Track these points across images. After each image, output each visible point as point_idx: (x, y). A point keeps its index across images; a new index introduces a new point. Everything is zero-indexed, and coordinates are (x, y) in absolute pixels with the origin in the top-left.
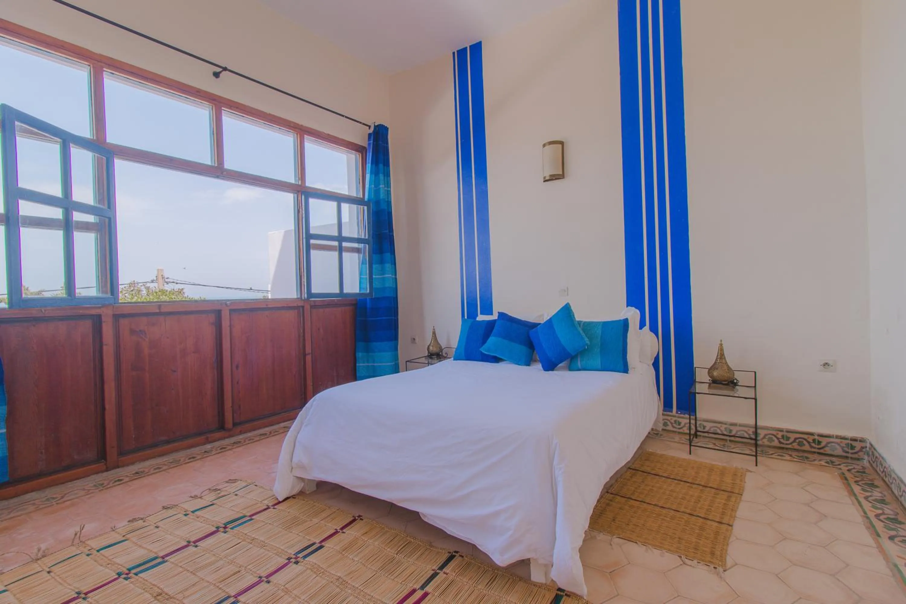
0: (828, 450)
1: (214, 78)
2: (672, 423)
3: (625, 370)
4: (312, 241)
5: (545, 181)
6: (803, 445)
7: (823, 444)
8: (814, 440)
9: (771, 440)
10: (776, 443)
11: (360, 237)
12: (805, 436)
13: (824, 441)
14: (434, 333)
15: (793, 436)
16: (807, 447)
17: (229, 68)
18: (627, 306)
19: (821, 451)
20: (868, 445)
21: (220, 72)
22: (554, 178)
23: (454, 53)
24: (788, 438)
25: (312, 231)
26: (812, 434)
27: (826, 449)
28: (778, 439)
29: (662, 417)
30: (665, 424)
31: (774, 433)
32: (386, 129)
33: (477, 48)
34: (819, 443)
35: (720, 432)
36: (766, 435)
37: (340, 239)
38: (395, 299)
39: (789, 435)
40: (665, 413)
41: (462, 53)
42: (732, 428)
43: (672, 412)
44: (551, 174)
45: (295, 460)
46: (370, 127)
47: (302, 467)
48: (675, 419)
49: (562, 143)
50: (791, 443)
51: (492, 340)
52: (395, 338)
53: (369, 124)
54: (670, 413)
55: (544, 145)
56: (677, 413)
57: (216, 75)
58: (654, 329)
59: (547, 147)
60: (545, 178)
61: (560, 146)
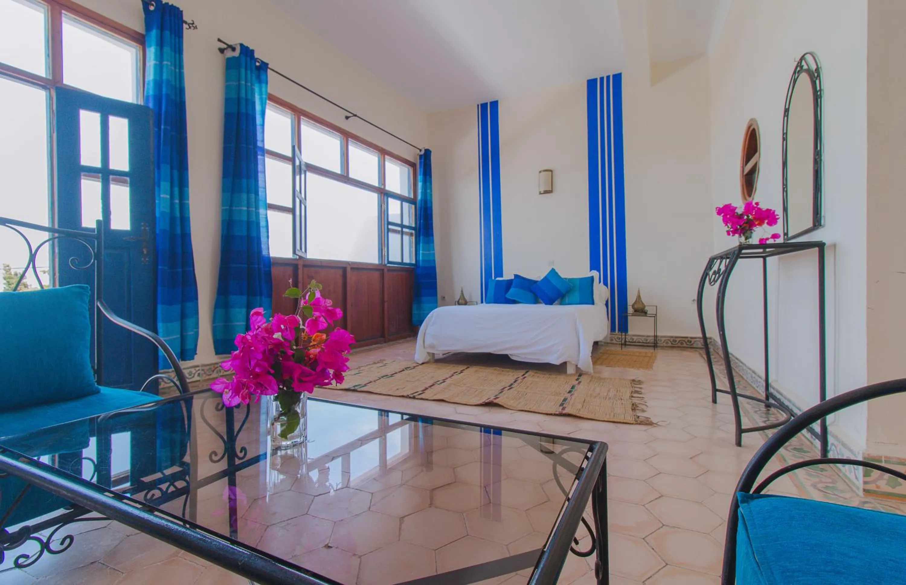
0: (695, 346)
1: (345, 120)
2: (615, 339)
3: (593, 303)
4: (390, 227)
5: (540, 193)
6: (682, 344)
7: (692, 342)
8: (688, 341)
9: (667, 343)
10: (670, 344)
11: (410, 225)
12: (684, 339)
13: (693, 340)
14: (462, 291)
15: (678, 340)
16: (685, 345)
17: (358, 115)
18: (591, 271)
19: (692, 346)
20: (713, 340)
21: (350, 117)
22: (546, 192)
23: (478, 105)
24: (676, 341)
25: (390, 220)
26: (687, 337)
27: (694, 345)
28: (671, 342)
29: (609, 336)
30: (612, 340)
31: (669, 339)
32: (430, 152)
33: (495, 104)
34: (691, 342)
35: (641, 341)
36: (665, 340)
37: (402, 226)
38: (434, 268)
39: (676, 339)
40: (612, 333)
41: (484, 106)
42: (647, 338)
43: (615, 332)
44: (545, 190)
45: (426, 343)
46: (420, 150)
47: (432, 347)
48: (617, 336)
49: (551, 171)
50: (677, 344)
51: (512, 290)
52: (435, 294)
53: (420, 148)
54: (614, 333)
55: (540, 172)
56: (618, 332)
57: (347, 118)
58: (606, 284)
59: (543, 173)
60: (540, 192)
61: (550, 173)
